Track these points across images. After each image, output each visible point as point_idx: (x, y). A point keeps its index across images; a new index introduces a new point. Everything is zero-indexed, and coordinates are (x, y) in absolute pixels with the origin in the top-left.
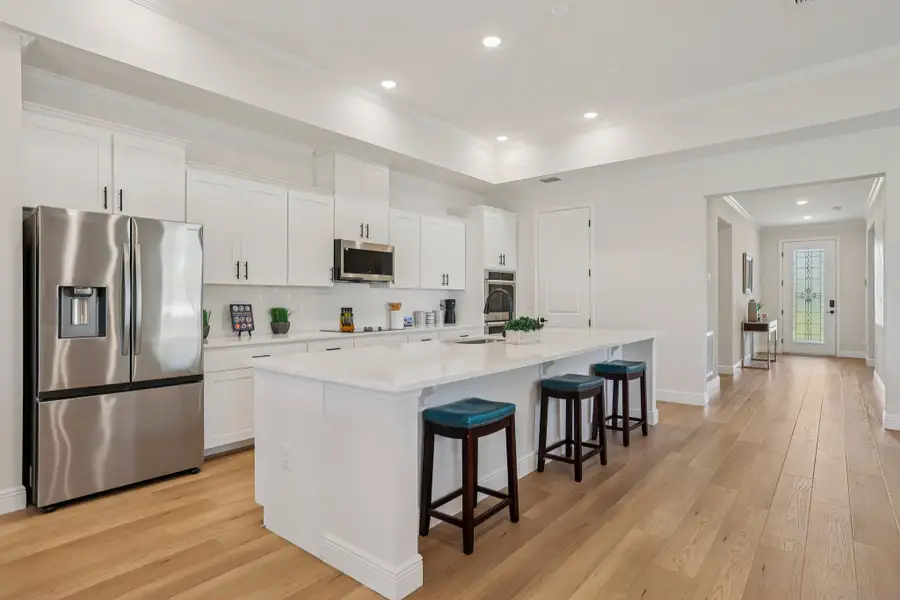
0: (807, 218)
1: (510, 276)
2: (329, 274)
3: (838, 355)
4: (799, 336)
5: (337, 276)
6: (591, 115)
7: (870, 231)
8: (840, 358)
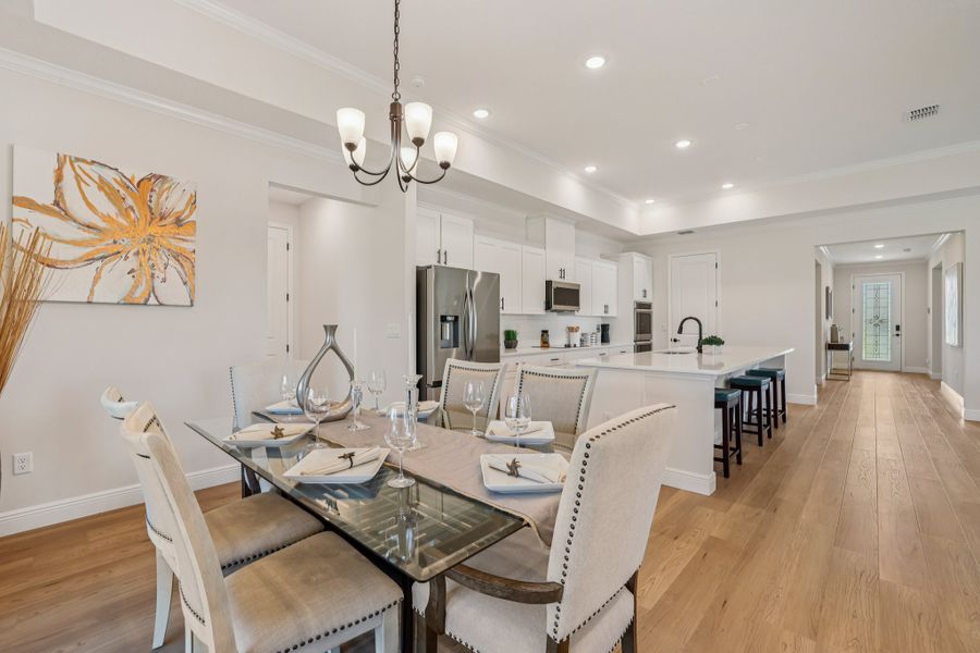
0: (879, 257)
1: (648, 306)
2: (543, 306)
3: (903, 371)
4: (867, 355)
5: (548, 307)
6: (728, 186)
7: (934, 269)
8: (906, 374)
